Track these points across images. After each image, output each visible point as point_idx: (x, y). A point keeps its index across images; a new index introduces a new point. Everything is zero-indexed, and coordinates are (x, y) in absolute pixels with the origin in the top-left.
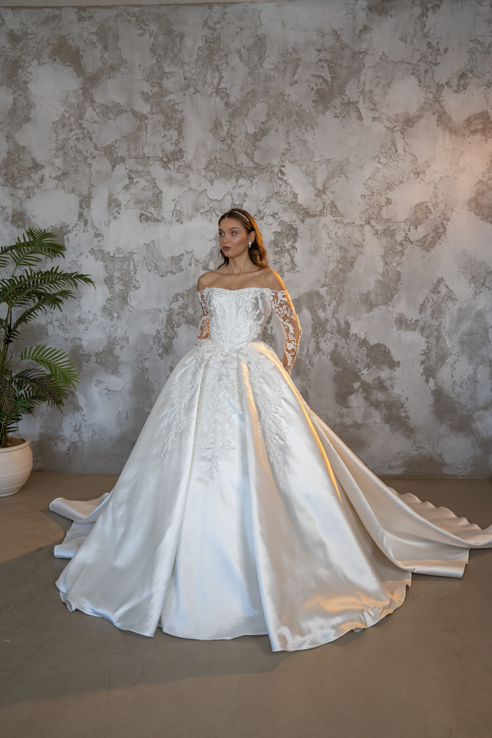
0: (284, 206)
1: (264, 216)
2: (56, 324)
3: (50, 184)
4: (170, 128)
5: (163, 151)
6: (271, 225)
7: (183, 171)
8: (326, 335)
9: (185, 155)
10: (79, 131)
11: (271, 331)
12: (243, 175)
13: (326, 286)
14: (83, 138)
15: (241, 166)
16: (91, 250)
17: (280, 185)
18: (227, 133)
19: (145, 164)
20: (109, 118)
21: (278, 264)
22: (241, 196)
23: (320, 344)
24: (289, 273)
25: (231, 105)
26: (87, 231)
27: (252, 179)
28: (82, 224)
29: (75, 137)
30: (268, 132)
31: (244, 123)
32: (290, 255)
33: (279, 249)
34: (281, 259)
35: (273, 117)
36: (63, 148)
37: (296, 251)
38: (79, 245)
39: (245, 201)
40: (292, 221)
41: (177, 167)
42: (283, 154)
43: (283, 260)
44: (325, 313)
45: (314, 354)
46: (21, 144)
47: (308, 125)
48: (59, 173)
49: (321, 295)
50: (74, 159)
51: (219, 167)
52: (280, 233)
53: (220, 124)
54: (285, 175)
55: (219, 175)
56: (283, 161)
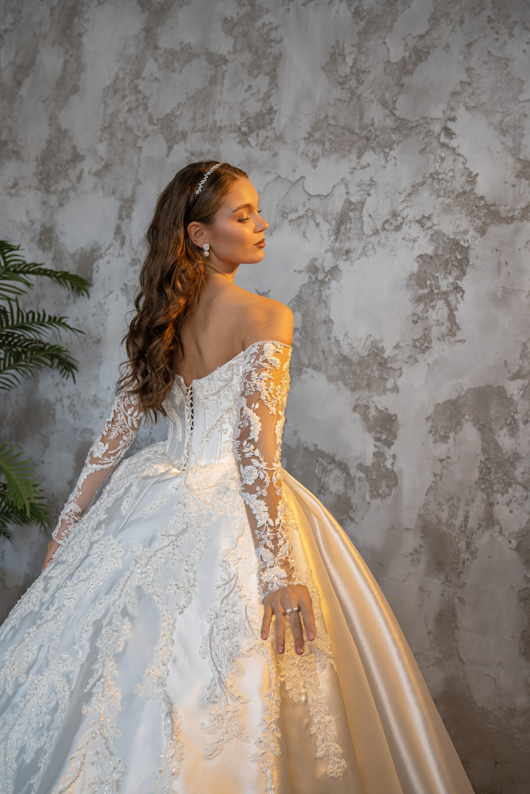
0: (447, 201)
1: (402, 223)
2: (67, 402)
3: (89, 182)
4: (259, 73)
5: (243, 114)
6: (414, 240)
7: (270, 147)
8: (510, 490)
9: (276, 117)
10: (131, 98)
11: (393, 464)
12: (372, 145)
13: (523, 377)
14: (137, 108)
15: (371, 128)
16: (123, 287)
17: (443, 159)
18: (352, 68)
19: (214, 140)
20: (174, 71)
21: (420, 322)
22: (363, 186)
23: (496, 508)
24: (443, 343)
25: (365, 13)
26: (123, 256)
27: (387, 150)
28: (117, 244)
29: (127, 108)
30: (428, 53)
31: (384, 43)
32: (448, 304)
33: (426, 291)
34: (427, 311)
35: (442, 20)
36: (110, 126)
37: (462, 297)
38: (109, 278)
39: (369, 195)
40: (459, 233)
41: (261, 139)
42: (455, 94)
43: (433, 315)
44: (513, 440)
45: (478, 529)
46: (64, 126)
47: (516, 22)
48: (100, 166)
49: (509, 396)
50: (121, 143)
51: (330, 133)
52: (431, 257)
53: (342, 52)
54: (454, 136)
55: (328, 149)
56: (452, 109)
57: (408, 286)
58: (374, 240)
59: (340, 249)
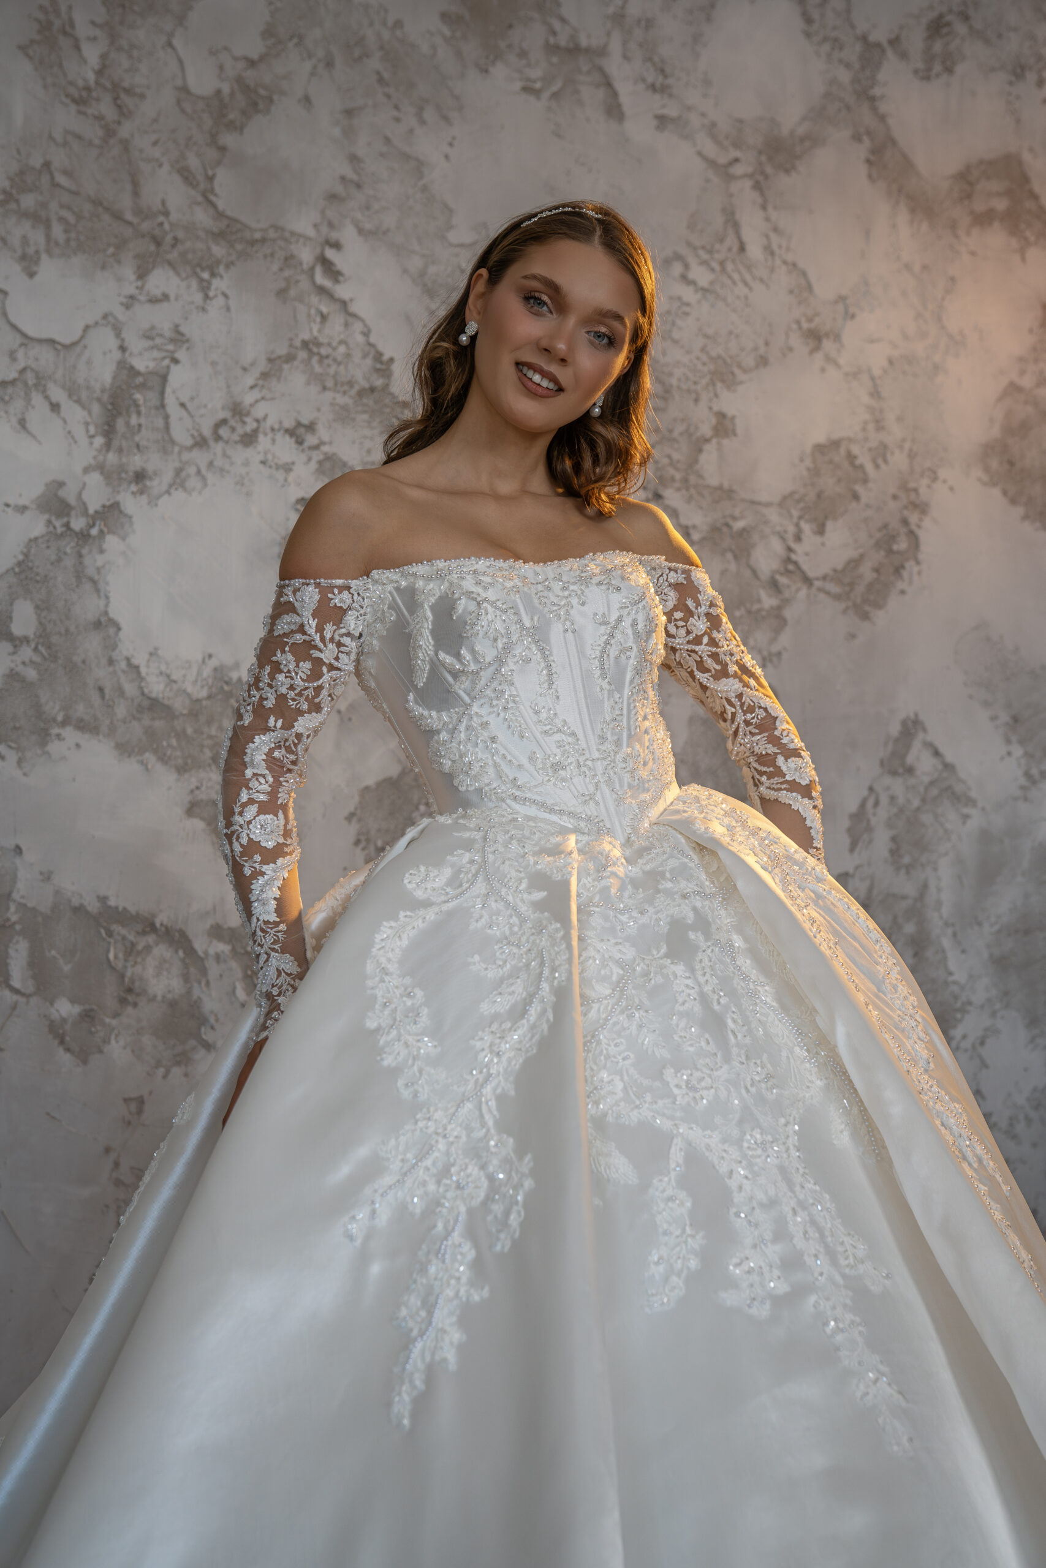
0: (341, 400)
1: (256, 431)
6: (288, 468)
12: (169, 257)
15: (161, 219)
17: (324, 318)
18: (100, 73)
22: (158, 341)
27: (205, 275)
30: (271, 100)
31: (170, 44)
35: (289, 45)
39: (176, 361)
42: (333, 197)
51: (62, 206)
53: (67, 28)
54: (341, 278)
55: (61, 241)
56: (331, 225)
58: (200, 457)
59: (121, 468)
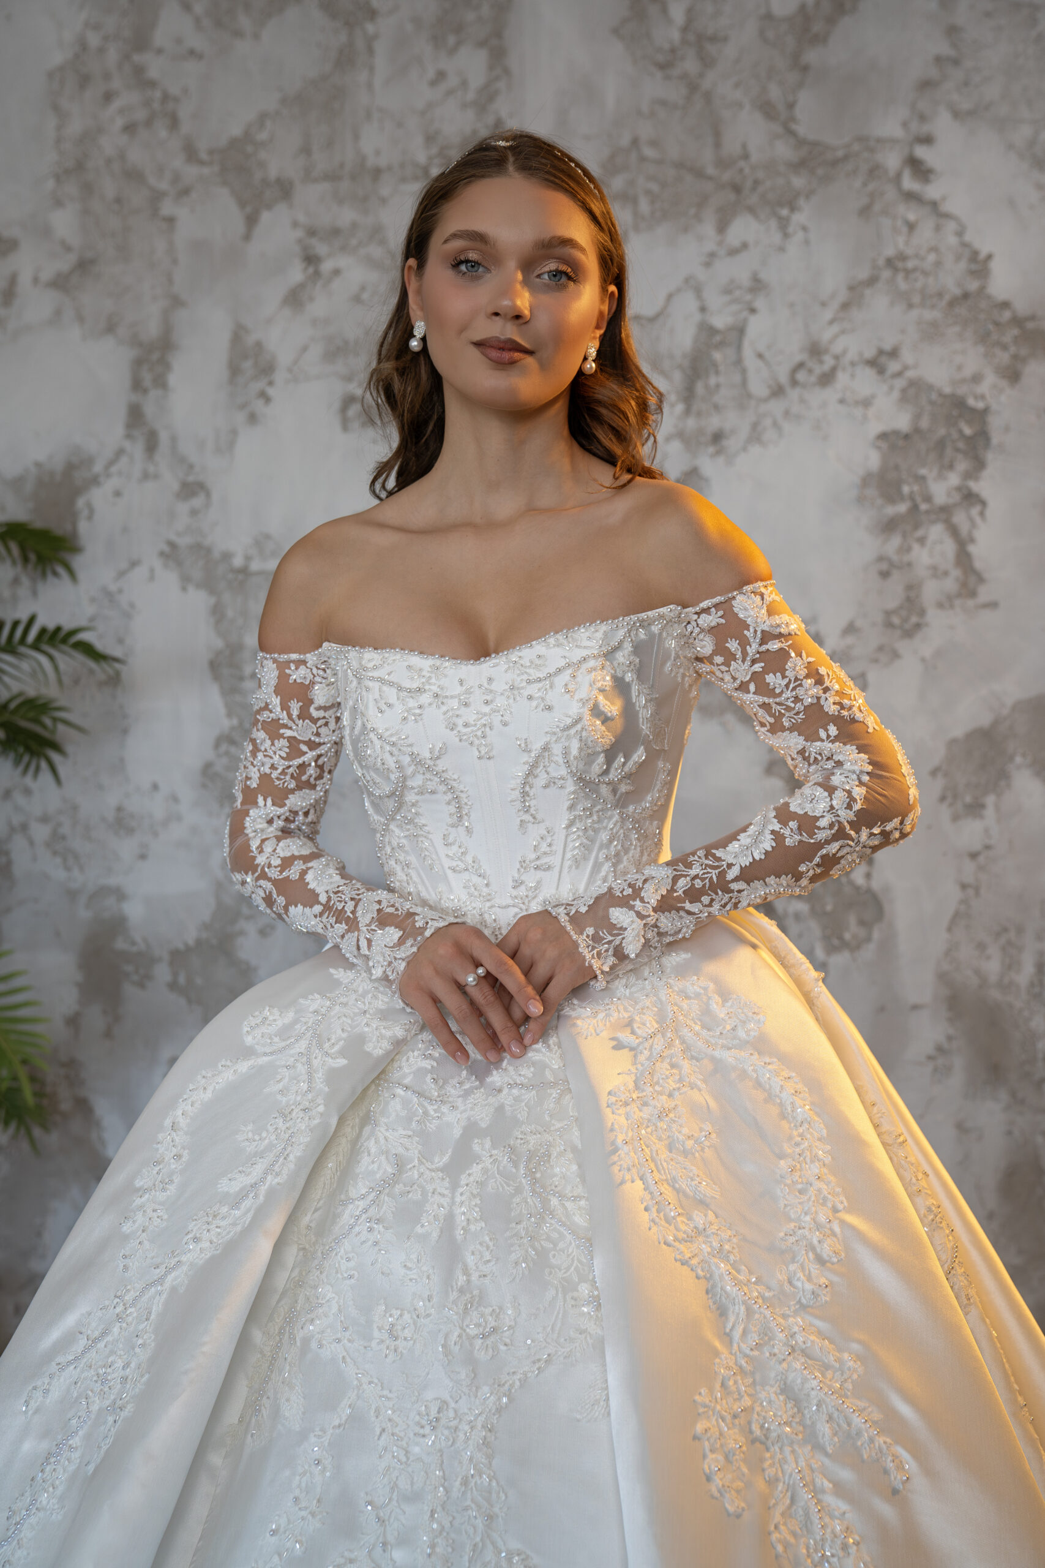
0: (929, 315)
1: (834, 370)
2: (40, 832)
3: (37, 304)
4: (460, 42)
5: (430, 138)
6: (866, 403)
10: (129, 98)
11: (868, 876)
12: (749, 202)
14: (149, 123)
15: (742, 163)
16: (166, 549)
17: (911, 227)
18: (685, 29)
19: (365, 199)
20: (238, 34)
21: (896, 575)
22: (737, 293)
24: (950, 612)
26: (156, 477)
27: (785, 212)
28: (137, 449)
29: (119, 122)
32: (954, 531)
33: (902, 508)
34: (909, 549)
36: (80, 166)
37: (982, 514)
38: (125, 530)
39: (753, 311)
40: (963, 381)
42: (926, 85)
43: (922, 557)
48: (64, 264)
50: (116, 207)
51: (648, 179)
52: (907, 437)
54: (932, 177)
55: (647, 214)
56: (923, 118)
57: (861, 500)
58: (776, 407)
59: (700, 432)
